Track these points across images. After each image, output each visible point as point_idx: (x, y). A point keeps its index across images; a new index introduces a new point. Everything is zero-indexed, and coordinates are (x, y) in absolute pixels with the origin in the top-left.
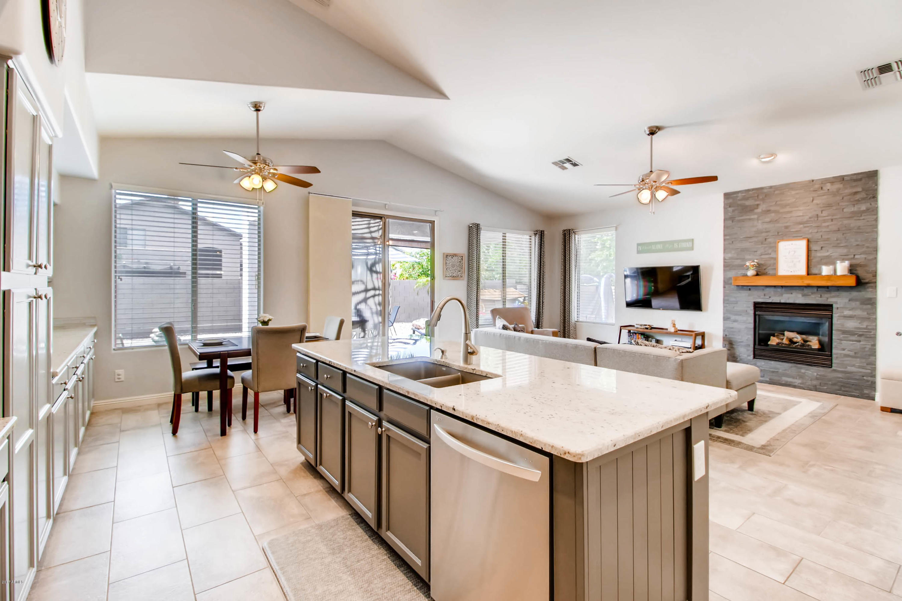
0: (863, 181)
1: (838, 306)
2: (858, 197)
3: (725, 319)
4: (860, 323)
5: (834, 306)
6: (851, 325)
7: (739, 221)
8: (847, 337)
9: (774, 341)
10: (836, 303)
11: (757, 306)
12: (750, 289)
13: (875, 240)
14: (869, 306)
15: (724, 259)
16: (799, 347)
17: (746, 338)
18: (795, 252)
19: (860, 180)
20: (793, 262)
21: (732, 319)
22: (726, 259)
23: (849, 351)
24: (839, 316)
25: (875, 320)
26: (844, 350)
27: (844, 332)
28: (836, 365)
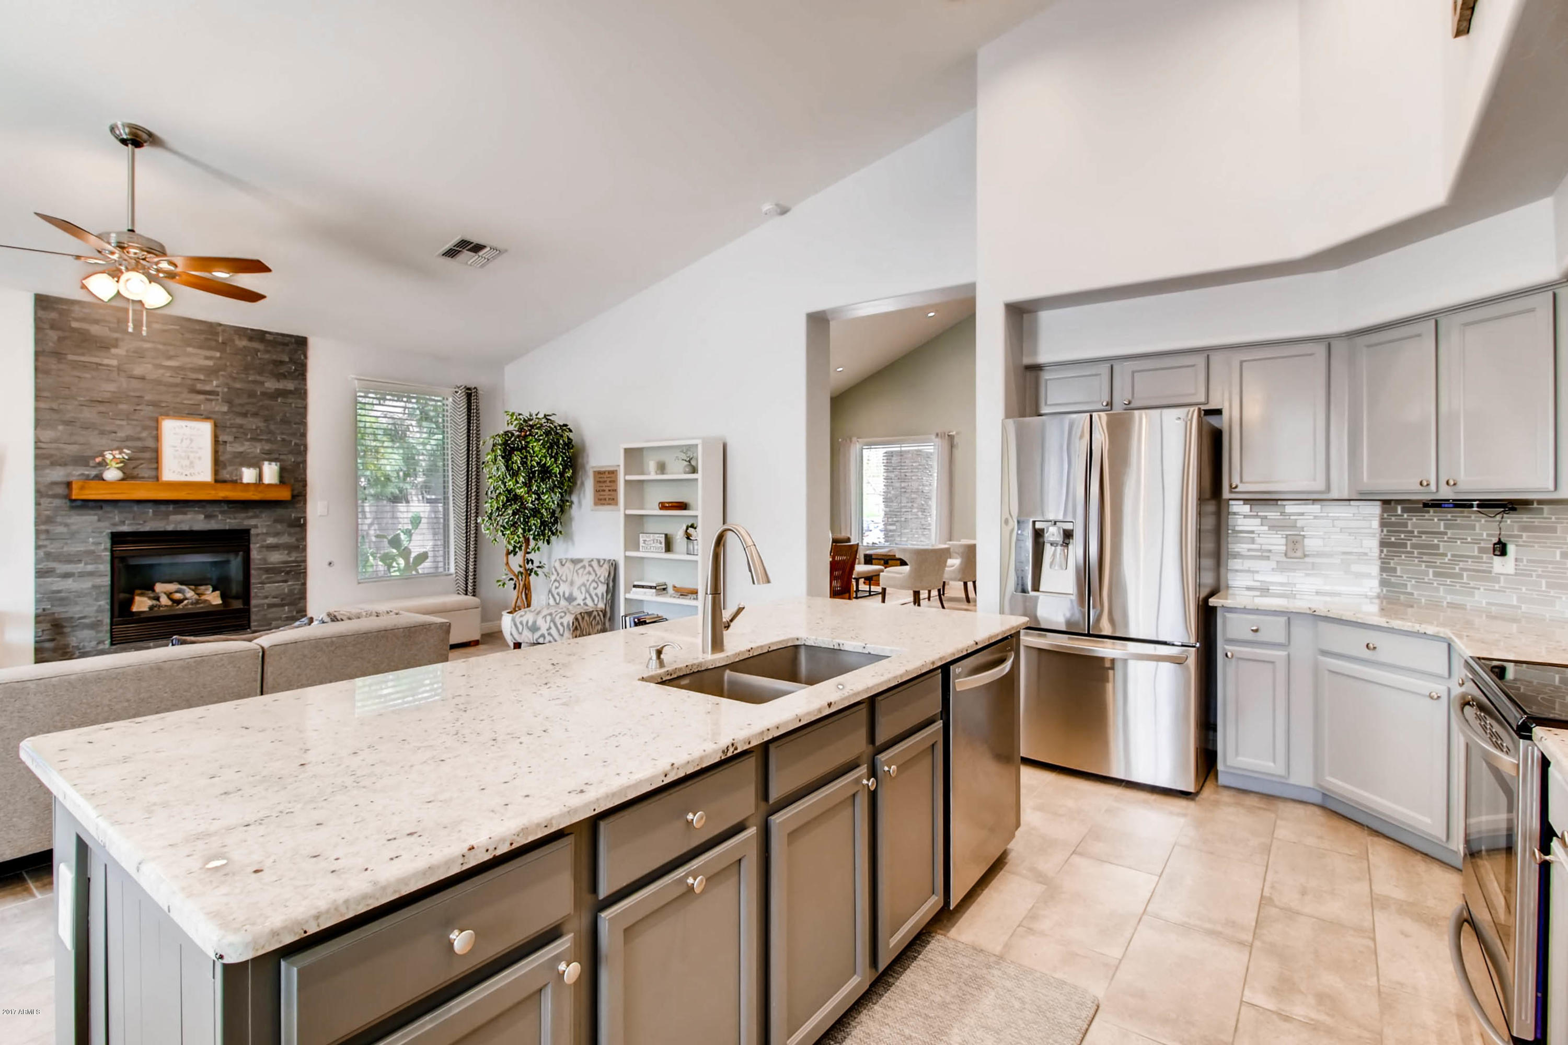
0: (291, 347)
1: (259, 531)
2: (283, 369)
3: (40, 574)
4: (288, 554)
5: (253, 532)
6: (276, 558)
7: (75, 365)
8: (271, 577)
9: (141, 604)
10: (256, 527)
11: (117, 538)
12: (101, 508)
13: (304, 435)
14: (298, 529)
15: (38, 441)
16: (190, 606)
17: (95, 608)
18: (191, 440)
19: (286, 344)
20: (188, 458)
21: (58, 571)
22: (41, 442)
23: (274, 598)
24: (259, 547)
25: (304, 549)
26: (266, 597)
27: (267, 570)
28: (256, 624)
